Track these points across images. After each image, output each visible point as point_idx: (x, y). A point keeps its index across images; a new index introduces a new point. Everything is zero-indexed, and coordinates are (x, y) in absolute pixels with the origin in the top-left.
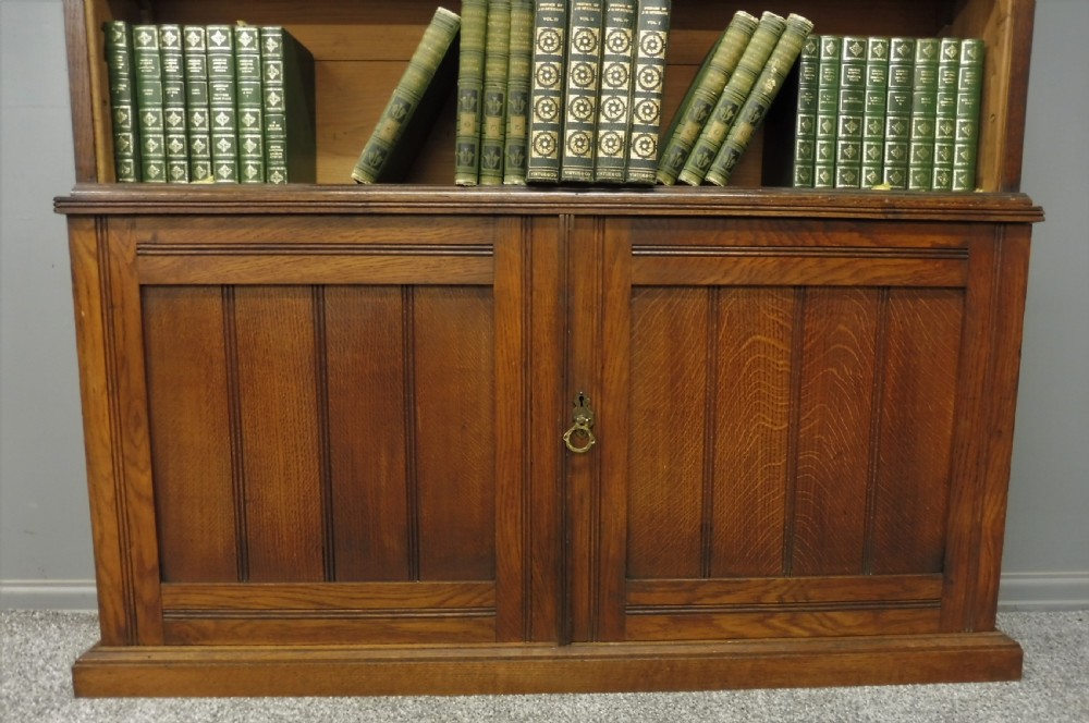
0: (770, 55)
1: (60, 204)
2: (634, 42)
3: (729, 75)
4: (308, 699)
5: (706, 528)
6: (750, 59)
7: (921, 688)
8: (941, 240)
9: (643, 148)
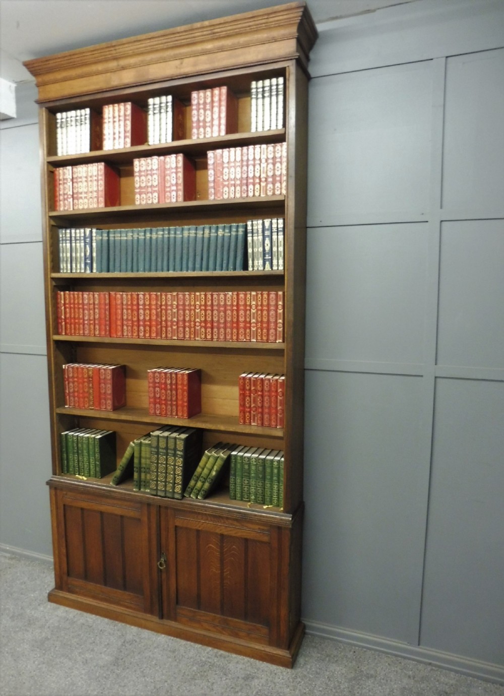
0: (214, 465)
1: (48, 483)
2: (175, 461)
3: (203, 469)
4: (98, 617)
5: (199, 596)
6: (209, 465)
7: (257, 661)
8: (262, 527)
9: (178, 489)
